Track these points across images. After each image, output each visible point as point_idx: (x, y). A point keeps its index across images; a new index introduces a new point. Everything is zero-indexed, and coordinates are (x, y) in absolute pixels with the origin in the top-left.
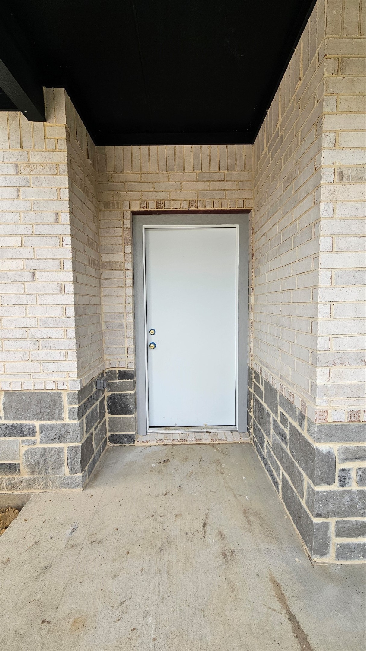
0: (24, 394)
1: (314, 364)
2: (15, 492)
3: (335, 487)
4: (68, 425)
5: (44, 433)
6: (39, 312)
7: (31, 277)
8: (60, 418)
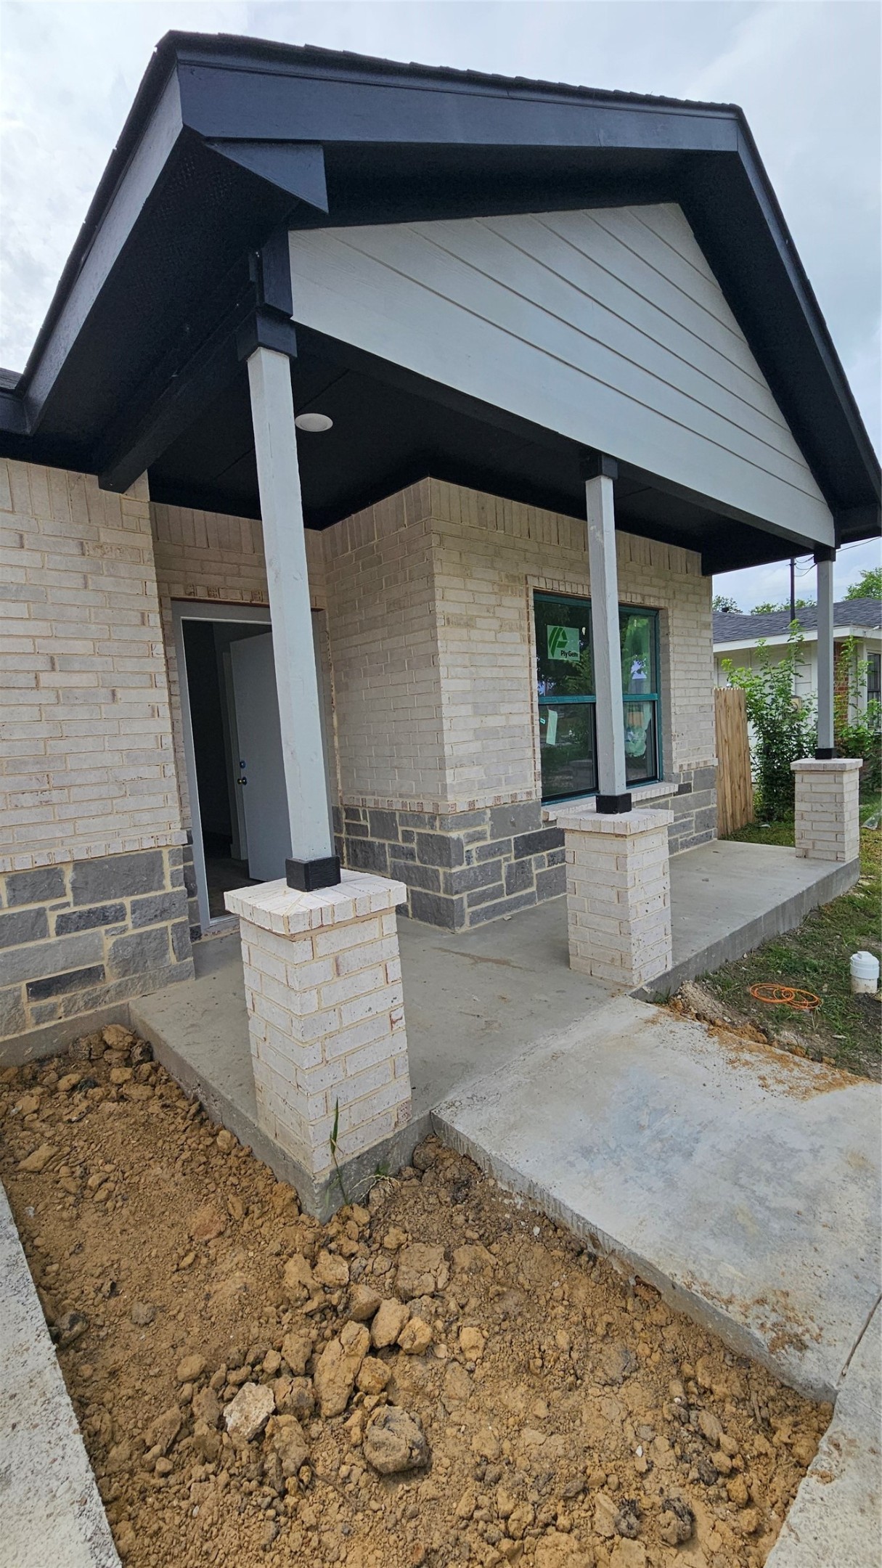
0: (106, 862)
1: (442, 768)
2: (99, 1009)
3: (464, 867)
4: (173, 893)
5: (138, 912)
6: (124, 744)
7: (110, 697)
8: (162, 887)
